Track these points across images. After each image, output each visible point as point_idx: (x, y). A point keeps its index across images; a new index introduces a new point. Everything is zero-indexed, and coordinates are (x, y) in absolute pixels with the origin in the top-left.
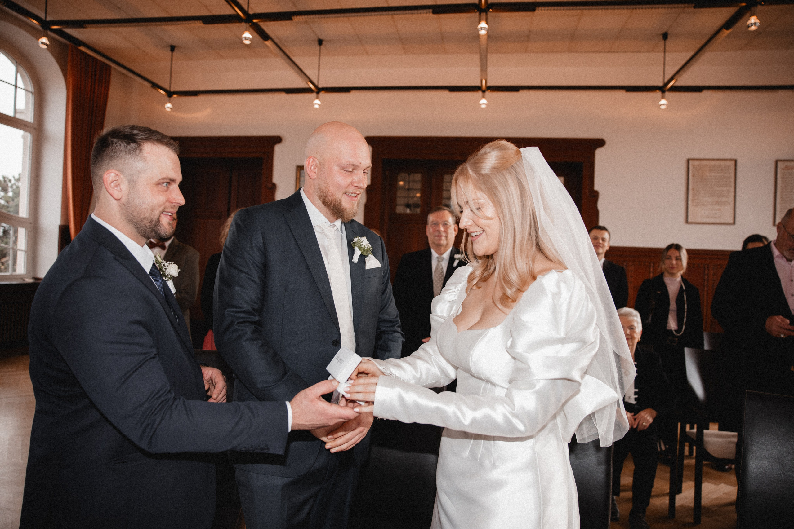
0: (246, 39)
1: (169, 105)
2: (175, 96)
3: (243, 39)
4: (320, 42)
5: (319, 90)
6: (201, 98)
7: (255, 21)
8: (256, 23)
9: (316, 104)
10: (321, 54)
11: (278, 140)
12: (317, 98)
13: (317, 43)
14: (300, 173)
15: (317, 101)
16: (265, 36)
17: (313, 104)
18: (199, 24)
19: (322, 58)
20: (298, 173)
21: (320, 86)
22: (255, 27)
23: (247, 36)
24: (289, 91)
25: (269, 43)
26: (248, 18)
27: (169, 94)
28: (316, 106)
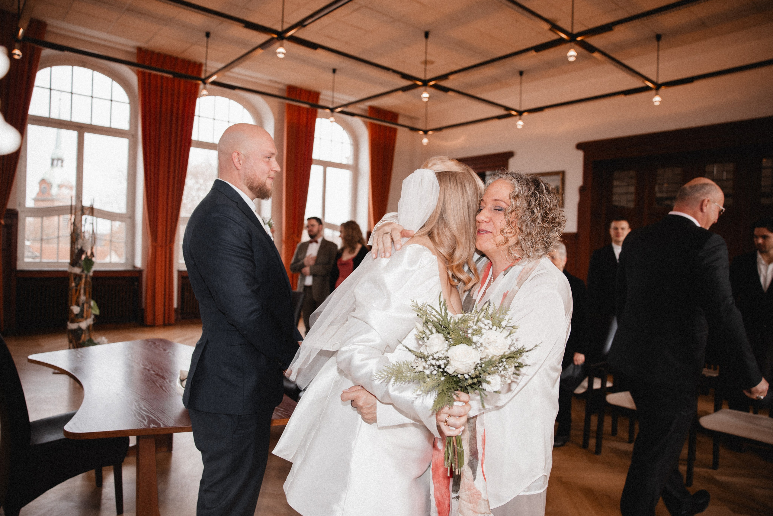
1: (425, 141)
3: (423, 98)
4: (521, 73)
5: (520, 113)
7: (432, 83)
8: (435, 84)
9: (519, 125)
10: (522, 83)
11: (511, 154)
12: (520, 119)
13: (518, 75)
15: (520, 122)
17: (516, 125)
18: (400, 93)
21: (523, 109)
22: (436, 87)
23: (425, 95)
24: (500, 117)
25: (450, 93)
26: (425, 83)
27: (426, 132)
28: (519, 127)
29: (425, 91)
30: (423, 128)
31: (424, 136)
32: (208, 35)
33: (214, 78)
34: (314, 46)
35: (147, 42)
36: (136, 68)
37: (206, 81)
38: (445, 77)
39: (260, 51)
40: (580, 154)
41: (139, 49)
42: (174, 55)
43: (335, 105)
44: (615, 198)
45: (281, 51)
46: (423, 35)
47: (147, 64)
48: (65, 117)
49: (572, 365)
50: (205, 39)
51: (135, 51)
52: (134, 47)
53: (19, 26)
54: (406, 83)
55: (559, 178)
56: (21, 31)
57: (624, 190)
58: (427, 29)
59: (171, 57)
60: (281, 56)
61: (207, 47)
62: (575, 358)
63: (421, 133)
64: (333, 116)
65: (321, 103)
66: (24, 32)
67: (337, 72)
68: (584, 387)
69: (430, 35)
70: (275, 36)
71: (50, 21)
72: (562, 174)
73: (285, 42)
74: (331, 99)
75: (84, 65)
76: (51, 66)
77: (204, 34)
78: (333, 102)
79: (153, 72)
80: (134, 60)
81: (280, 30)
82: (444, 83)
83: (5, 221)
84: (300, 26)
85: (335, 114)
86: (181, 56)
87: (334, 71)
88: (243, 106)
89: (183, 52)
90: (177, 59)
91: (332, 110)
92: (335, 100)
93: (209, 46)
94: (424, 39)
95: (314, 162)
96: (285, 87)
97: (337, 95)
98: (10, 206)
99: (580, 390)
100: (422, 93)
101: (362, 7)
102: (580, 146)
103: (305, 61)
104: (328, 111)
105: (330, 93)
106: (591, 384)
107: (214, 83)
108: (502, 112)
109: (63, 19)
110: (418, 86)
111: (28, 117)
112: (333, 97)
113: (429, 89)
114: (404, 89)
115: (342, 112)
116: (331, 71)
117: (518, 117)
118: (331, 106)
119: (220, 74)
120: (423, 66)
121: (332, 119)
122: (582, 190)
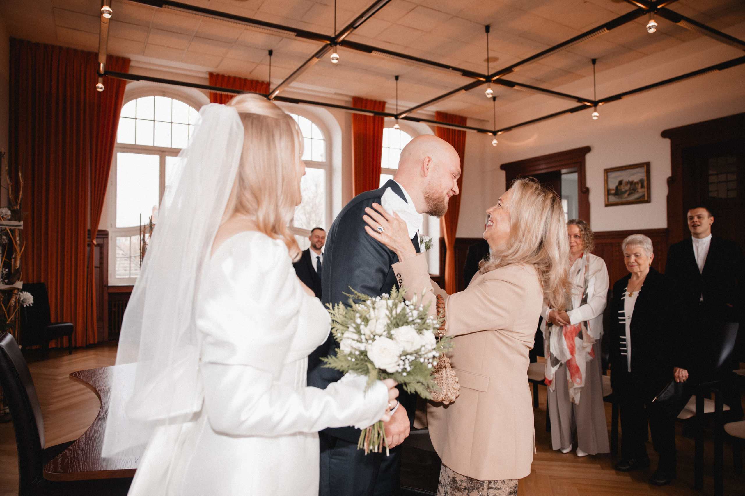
0: (488, 94)
1: (495, 142)
2: (499, 133)
3: (487, 95)
4: (594, 61)
5: (595, 104)
6: (515, 132)
7: (495, 78)
8: (498, 79)
9: (594, 116)
10: (596, 71)
11: (587, 149)
12: (595, 110)
13: (591, 63)
14: (607, 176)
15: (596, 114)
16: (511, 84)
17: (592, 117)
19: (596, 75)
20: (606, 175)
21: (597, 99)
22: (500, 82)
23: (489, 92)
24: (573, 110)
25: (516, 88)
26: (488, 79)
27: (495, 133)
28: (595, 118)
29: (489, 87)
30: (493, 130)
31: (494, 137)
32: (270, 53)
33: (276, 93)
34: (368, 49)
35: (217, 67)
36: (208, 91)
37: (269, 97)
38: (509, 70)
39: (315, 60)
40: (667, 142)
41: (211, 74)
42: (243, 77)
43: (399, 112)
44: (712, 188)
45: (334, 56)
46: (484, 29)
47: (218, 86)
48: (149, 143)
49: (673, 383)
50: (269, 57)
51: (207, 76)
52: (206, 73)
53: (100, 61)
54: (469, 81)
55: (644, 170)
56: (102, 65)
57: (722, 177)
58: (487, 23)
59: (240, 79)
60: (335, 61)
61: (270, 66)
62: (676, 374)
63: (490, 134)
64: (397, 123)
65: (387, 111)
66: (106, 67)
67: (399, 78)
68: (690, 412)
69: (491, 29)
70: (329, 42)
71: (133, 57)
72: (647, 166)
73: (338, 47)
74: (395, 107)
75: (164, 94)
76: (136, 98)
77: (267, 53)
78: (397, 109)
79: (224, 93)
80: (207, 83)
81: (333, 36)
82: (508, 77)
83: (97, 242)
84: (352, 29)
85: (399, 120)
86: (249, 77)
87: (397, 78)
88: (311, 121)
89: (251, 73)
90: (246, 80)
91: (396, 117)
92: (399, 108)
93: (272, 64)
94: (486, 34)
95: (382, 171)
96: (351, 99)
97: (400, 103)
98: (101, 227)
99: (685, 416)
100: (486, 90)
101: (417, 6)
102: (665, 134)
103: (366, 70)
104: (393, 118)
105: (393, 101)
106: (700, 406)
107: (278, 98)
108: (575, 104)
109: (143, 53)
110: (482, 83)
111: (115, 145)
112: (397, 105)
113: (492, 84)
114: (467, 88)
115: (406, 118)
116: (394, 78)
117: (593, 108)
118: (395, 113)
119: (281, 88)
120: (486, 64)
121: (397, 126)
122: (671, 182)
